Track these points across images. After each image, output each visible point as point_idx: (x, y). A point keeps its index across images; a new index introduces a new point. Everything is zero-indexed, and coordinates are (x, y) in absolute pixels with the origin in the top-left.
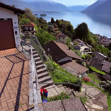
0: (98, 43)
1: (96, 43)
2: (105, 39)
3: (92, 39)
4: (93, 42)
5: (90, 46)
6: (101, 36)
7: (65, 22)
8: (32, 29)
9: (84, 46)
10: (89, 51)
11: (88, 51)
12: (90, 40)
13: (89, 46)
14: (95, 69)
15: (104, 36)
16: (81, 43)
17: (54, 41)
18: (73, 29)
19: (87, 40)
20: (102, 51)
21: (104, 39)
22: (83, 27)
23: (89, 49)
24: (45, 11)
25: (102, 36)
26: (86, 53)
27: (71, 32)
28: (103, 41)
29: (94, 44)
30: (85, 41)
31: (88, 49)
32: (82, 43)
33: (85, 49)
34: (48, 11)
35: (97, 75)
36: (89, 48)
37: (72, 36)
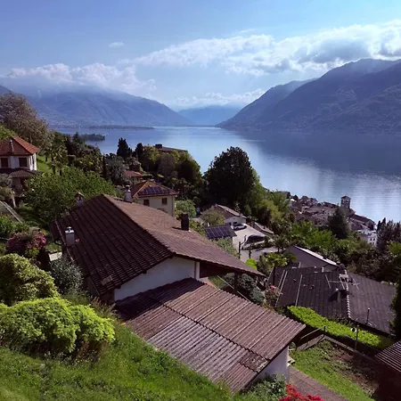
0: (292, 219)
1: (283, 216)
2: (311, 206)
3: (271, 206)
4: (272, 214)
5: (267, 230)
6: (296, 198)
7: (169, 152)
8: (18, 166)
9: (245, 227)
10: (268, 245)
11: (263, 248)
12: (264, 208)
13: (262, 227)
14: (319, 317)
15: (305, 198)
16: (231, 220)
17: (105, 195)
18: (200, 175)
19: (253, 210)
20: (314, 243)
21: (307, 204)
22: (234, 163)
23: (266, 239)
24: (100, 123)
25: (299, 198)
26: (256, 254)
27: (193, 182)
28: (306, 214)
29: (280, 221)
30: (247, 212)
31: (261, 238)
32: (236, 220)
33: (252, 239)
34: (108, 124)
35: (338, 353)
36: (263, 235)
37: (198, 196)
